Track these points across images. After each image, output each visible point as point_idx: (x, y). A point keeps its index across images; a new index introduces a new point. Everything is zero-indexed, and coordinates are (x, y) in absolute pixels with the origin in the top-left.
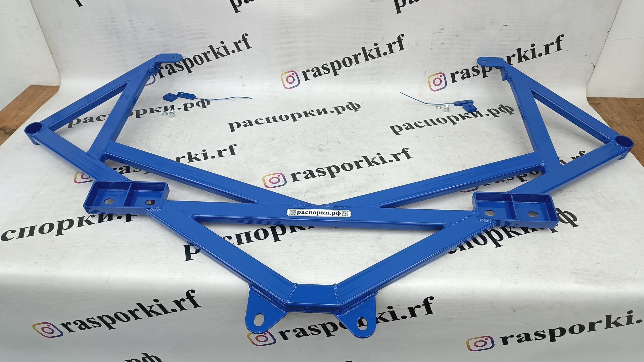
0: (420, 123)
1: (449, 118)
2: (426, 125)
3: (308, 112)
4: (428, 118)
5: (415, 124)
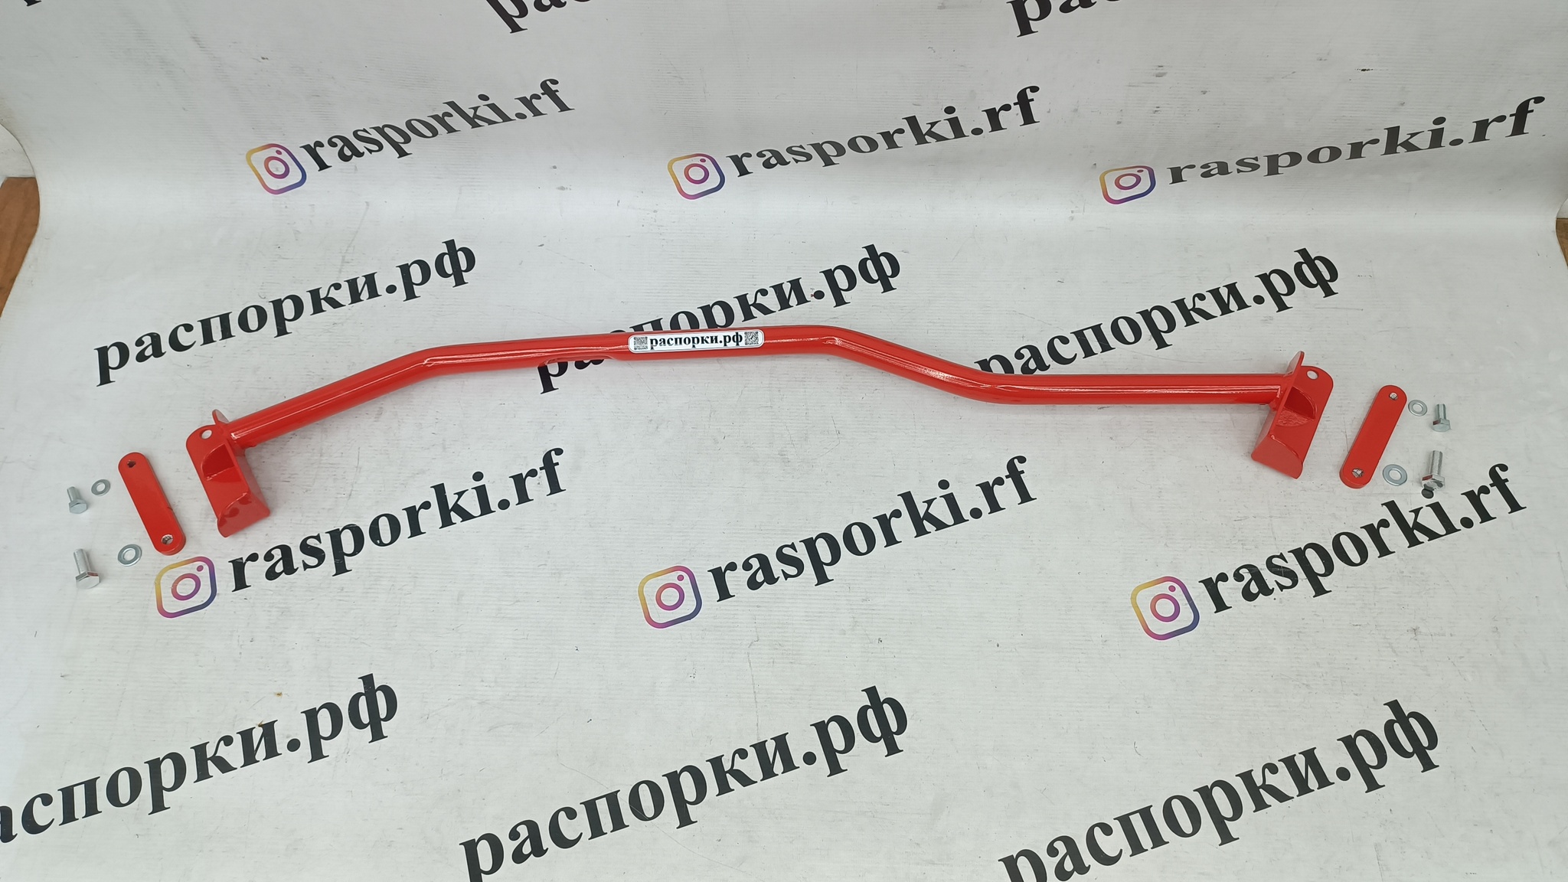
0: (1064, 340)
1: (1146, 315)
2: (1081, 353)
3: (751, 302)
4: (1085, 322)
5: (1052, 349)
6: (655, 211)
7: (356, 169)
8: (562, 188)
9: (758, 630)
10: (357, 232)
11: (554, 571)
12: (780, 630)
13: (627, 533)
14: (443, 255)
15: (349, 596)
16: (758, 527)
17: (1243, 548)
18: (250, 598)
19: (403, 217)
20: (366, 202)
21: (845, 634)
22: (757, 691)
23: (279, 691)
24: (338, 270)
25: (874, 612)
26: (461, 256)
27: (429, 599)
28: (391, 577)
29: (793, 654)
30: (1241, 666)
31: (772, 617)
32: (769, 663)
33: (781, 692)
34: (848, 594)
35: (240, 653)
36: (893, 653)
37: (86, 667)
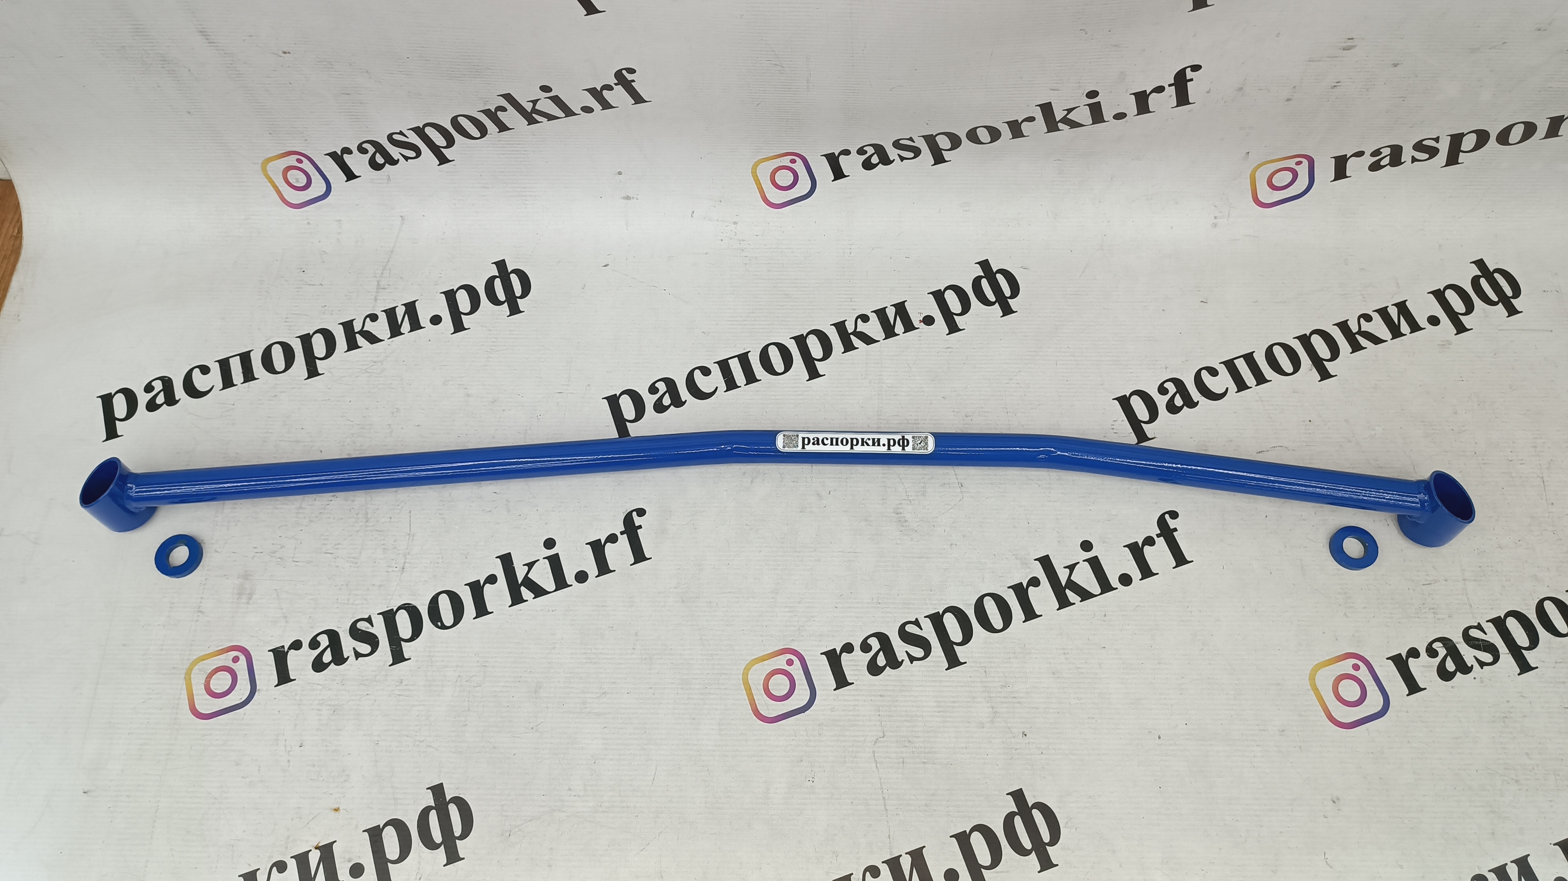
6: (735, 223)
7: (389, 179)
8: (628, 198)
9: (883, 723)
10: (392, 251)
11: (643, 657)
12: (908, 724)
13: (725, 609)
14: (494, 278)
15: (409, 690)
16: (875, 601)
17: (1435, 617)
18: (296, 695)
19: (444, 233)
20: (401, 217)
21: (983, 727)
22: (886, 797)
23: (336, 806)
24: (374, 297)
25: (1015, 700)
26: (514, 278)
27: (502, 691)
28: (457, 666)
29: (924, 753)
30: (1441, 759)
31: (898, 709)
32: (899, 763)
33: (913, 797)
34: (984, 679)
35: (289, 761)
36: (1039, 748)
37: (111, 781)
